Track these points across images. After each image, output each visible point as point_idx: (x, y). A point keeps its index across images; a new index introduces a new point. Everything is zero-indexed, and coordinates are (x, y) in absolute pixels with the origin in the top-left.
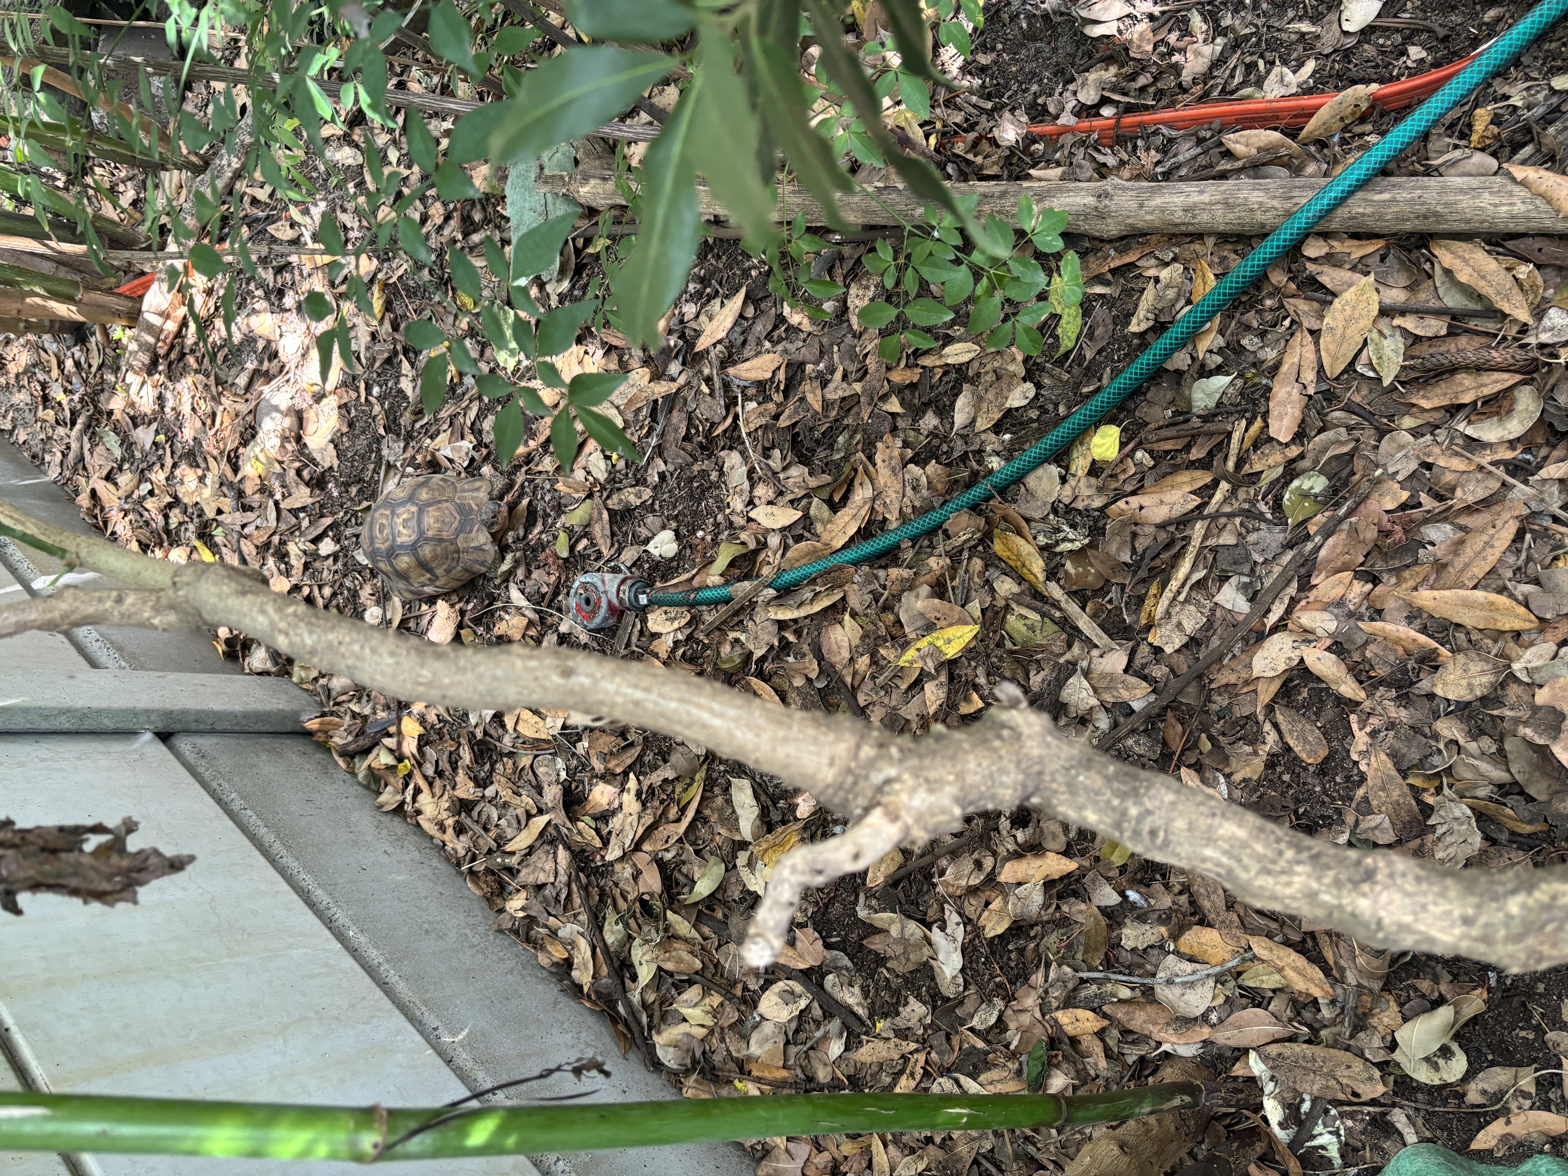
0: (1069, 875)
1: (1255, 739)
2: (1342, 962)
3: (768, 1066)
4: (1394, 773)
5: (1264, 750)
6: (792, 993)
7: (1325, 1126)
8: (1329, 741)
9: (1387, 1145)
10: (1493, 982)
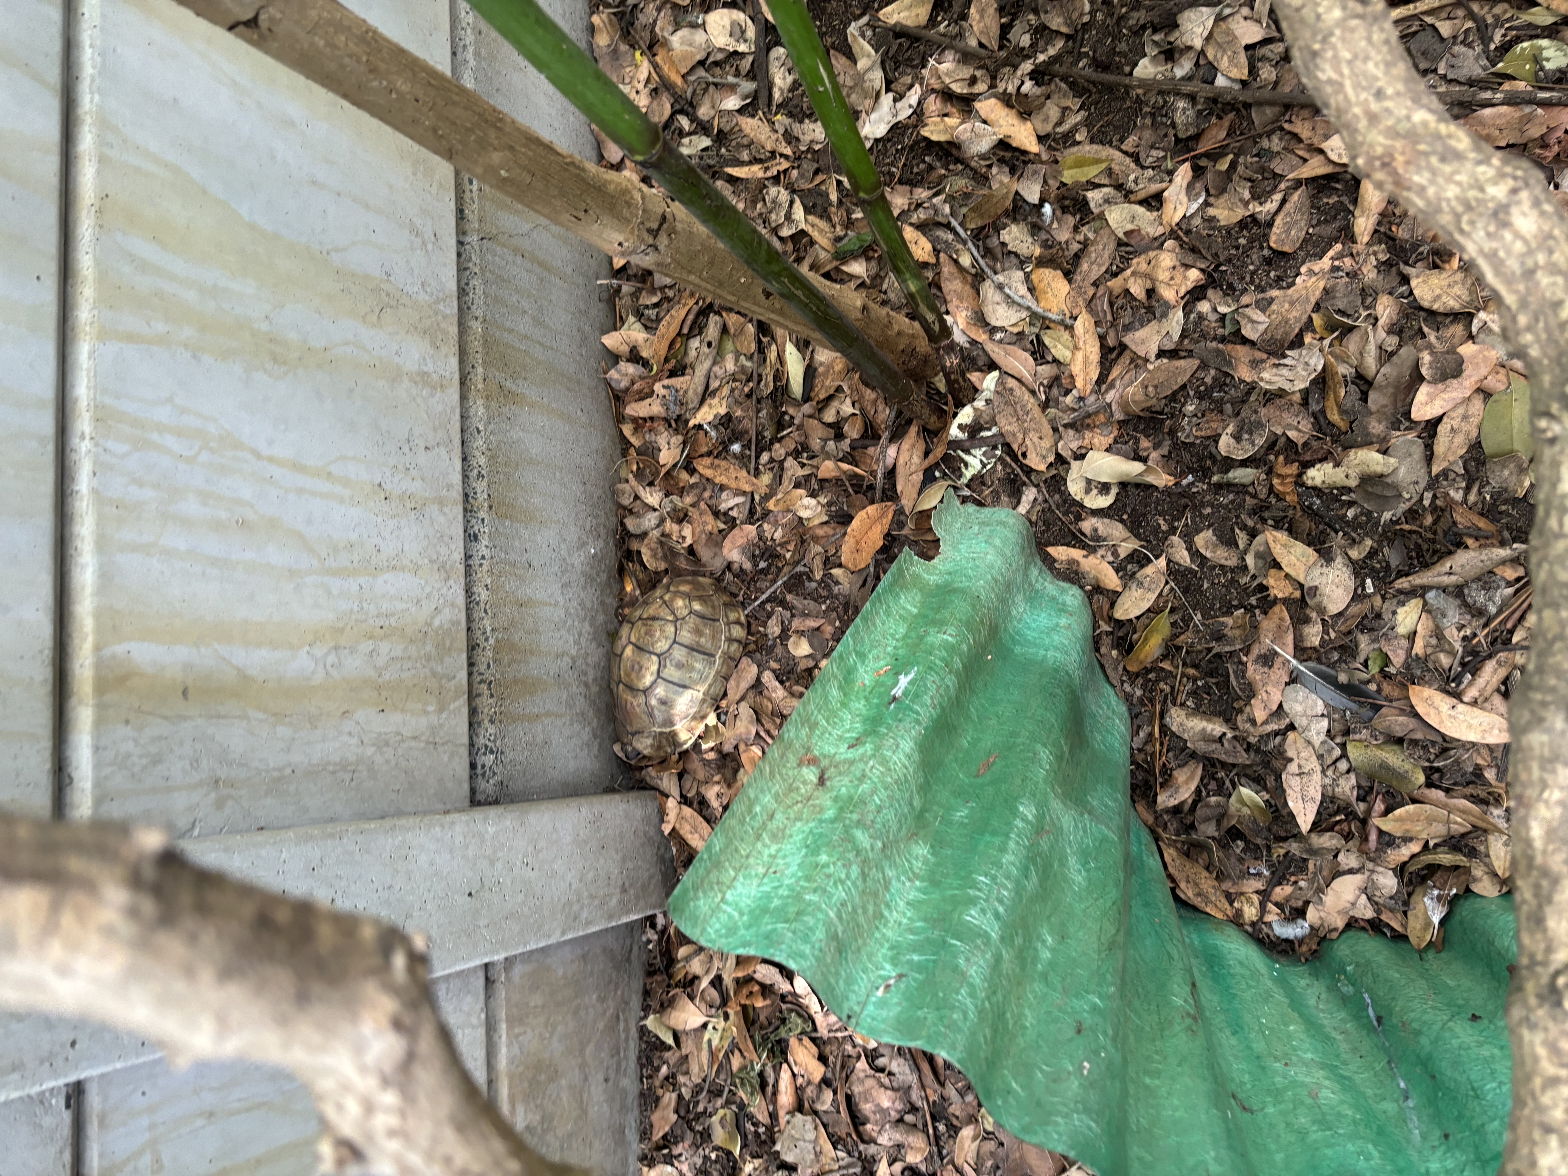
0: (1025, 152)
1: (1259, 196)
2: (1118, 383)
3: (672, 63)
4: (1313, 301)
5: (1255, 207)
6: (743, 32)
7: (984, 454)
8: (1301, 248)
9: (1004, 499)
10: (1185, 482)
